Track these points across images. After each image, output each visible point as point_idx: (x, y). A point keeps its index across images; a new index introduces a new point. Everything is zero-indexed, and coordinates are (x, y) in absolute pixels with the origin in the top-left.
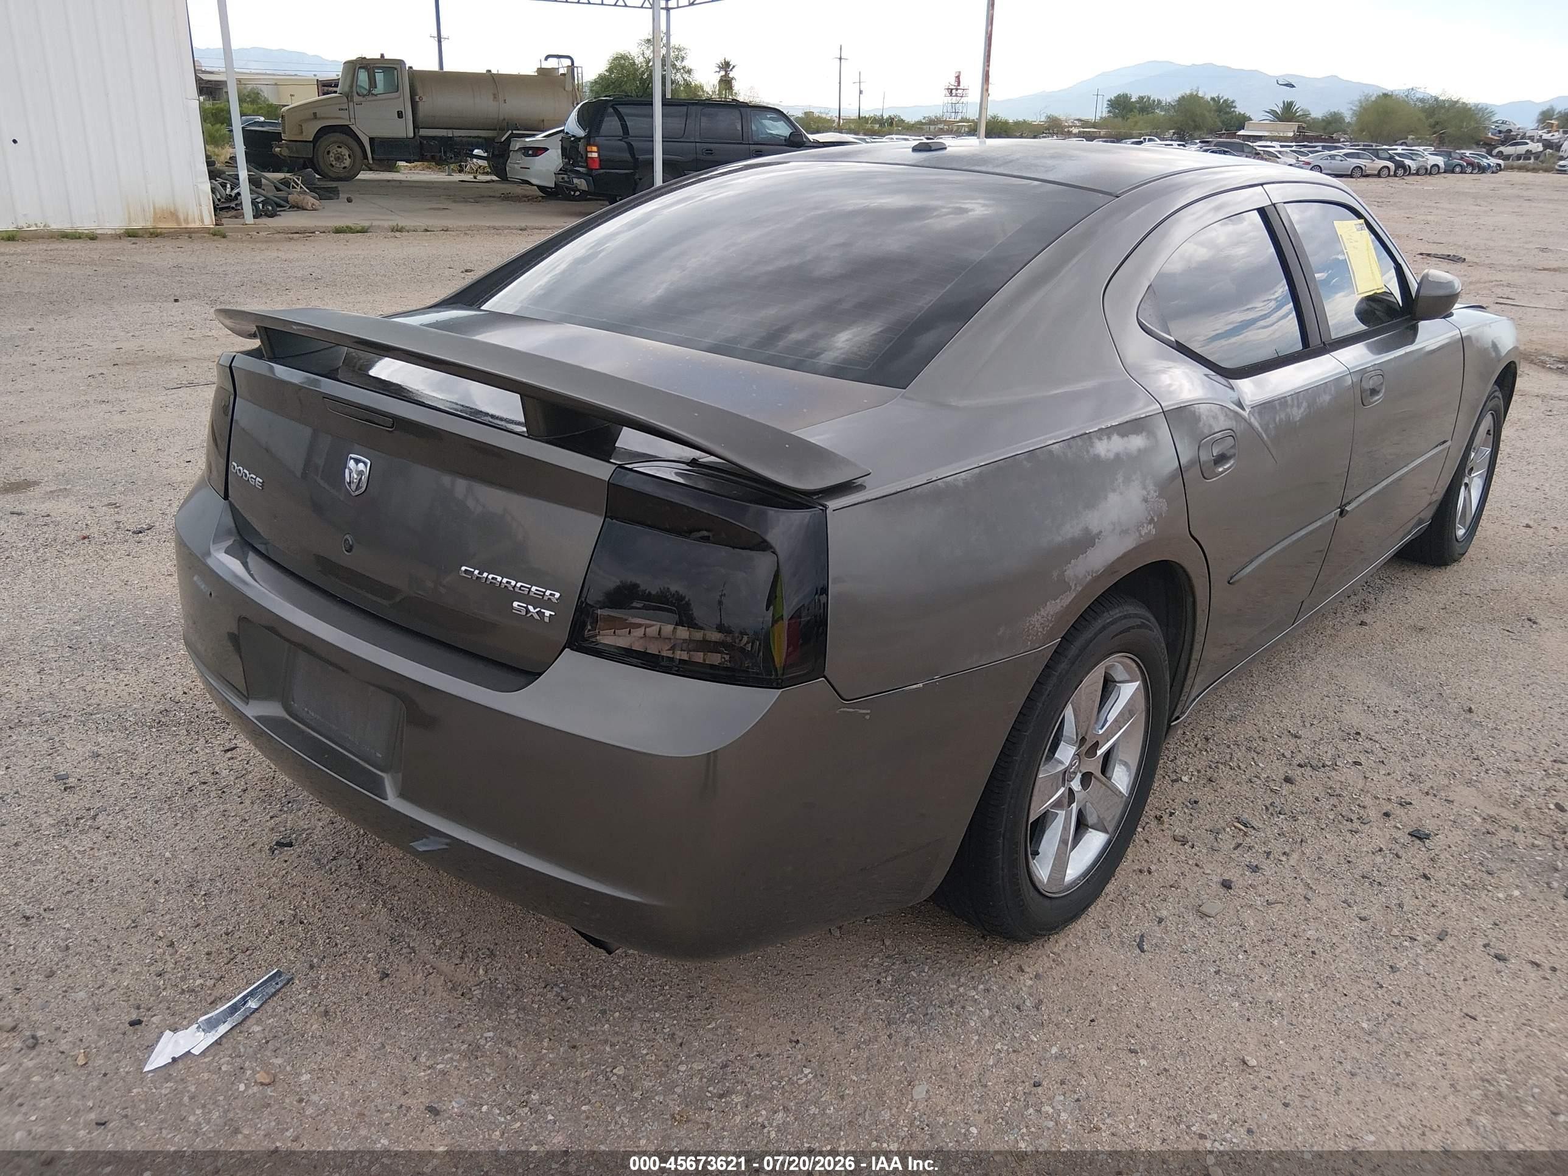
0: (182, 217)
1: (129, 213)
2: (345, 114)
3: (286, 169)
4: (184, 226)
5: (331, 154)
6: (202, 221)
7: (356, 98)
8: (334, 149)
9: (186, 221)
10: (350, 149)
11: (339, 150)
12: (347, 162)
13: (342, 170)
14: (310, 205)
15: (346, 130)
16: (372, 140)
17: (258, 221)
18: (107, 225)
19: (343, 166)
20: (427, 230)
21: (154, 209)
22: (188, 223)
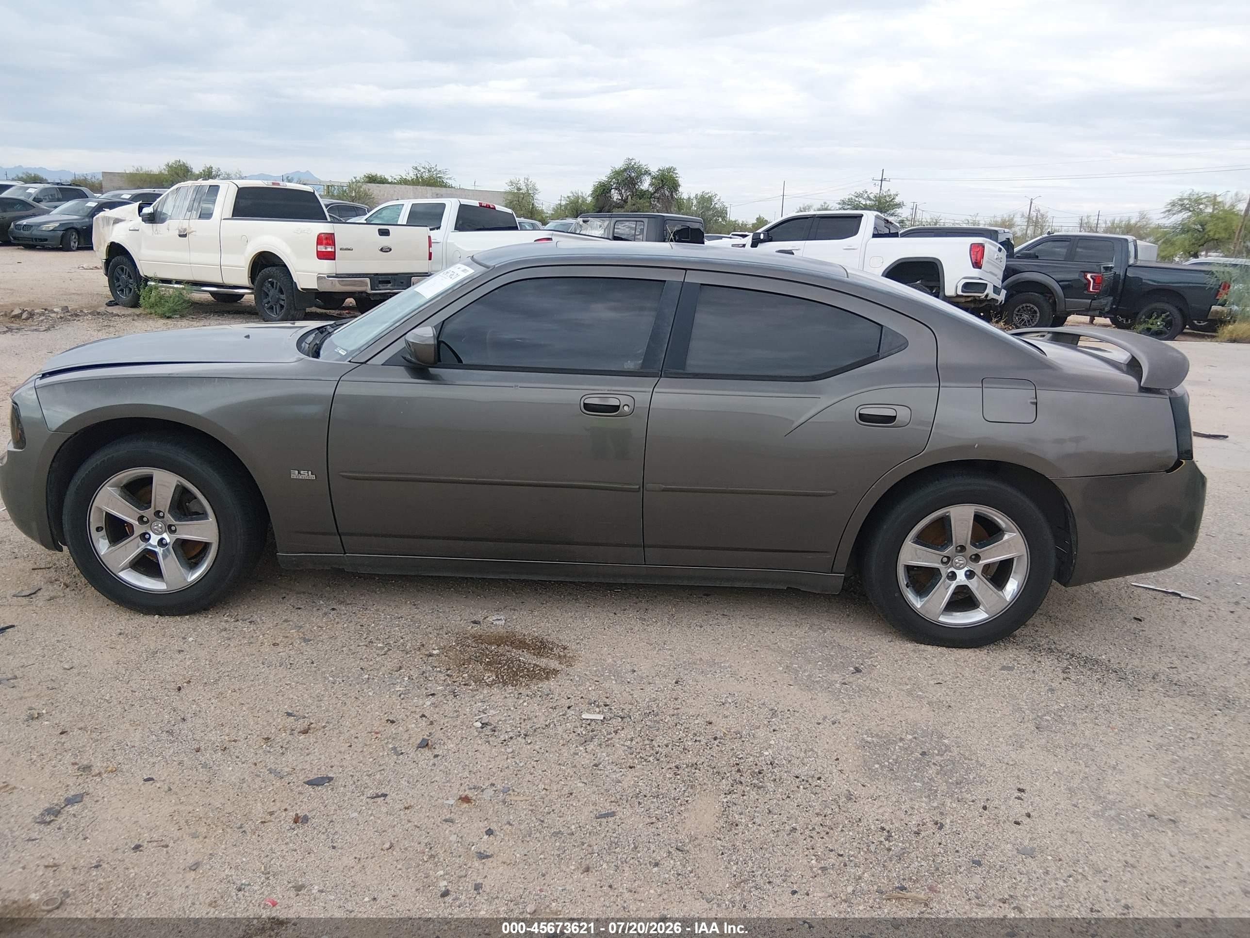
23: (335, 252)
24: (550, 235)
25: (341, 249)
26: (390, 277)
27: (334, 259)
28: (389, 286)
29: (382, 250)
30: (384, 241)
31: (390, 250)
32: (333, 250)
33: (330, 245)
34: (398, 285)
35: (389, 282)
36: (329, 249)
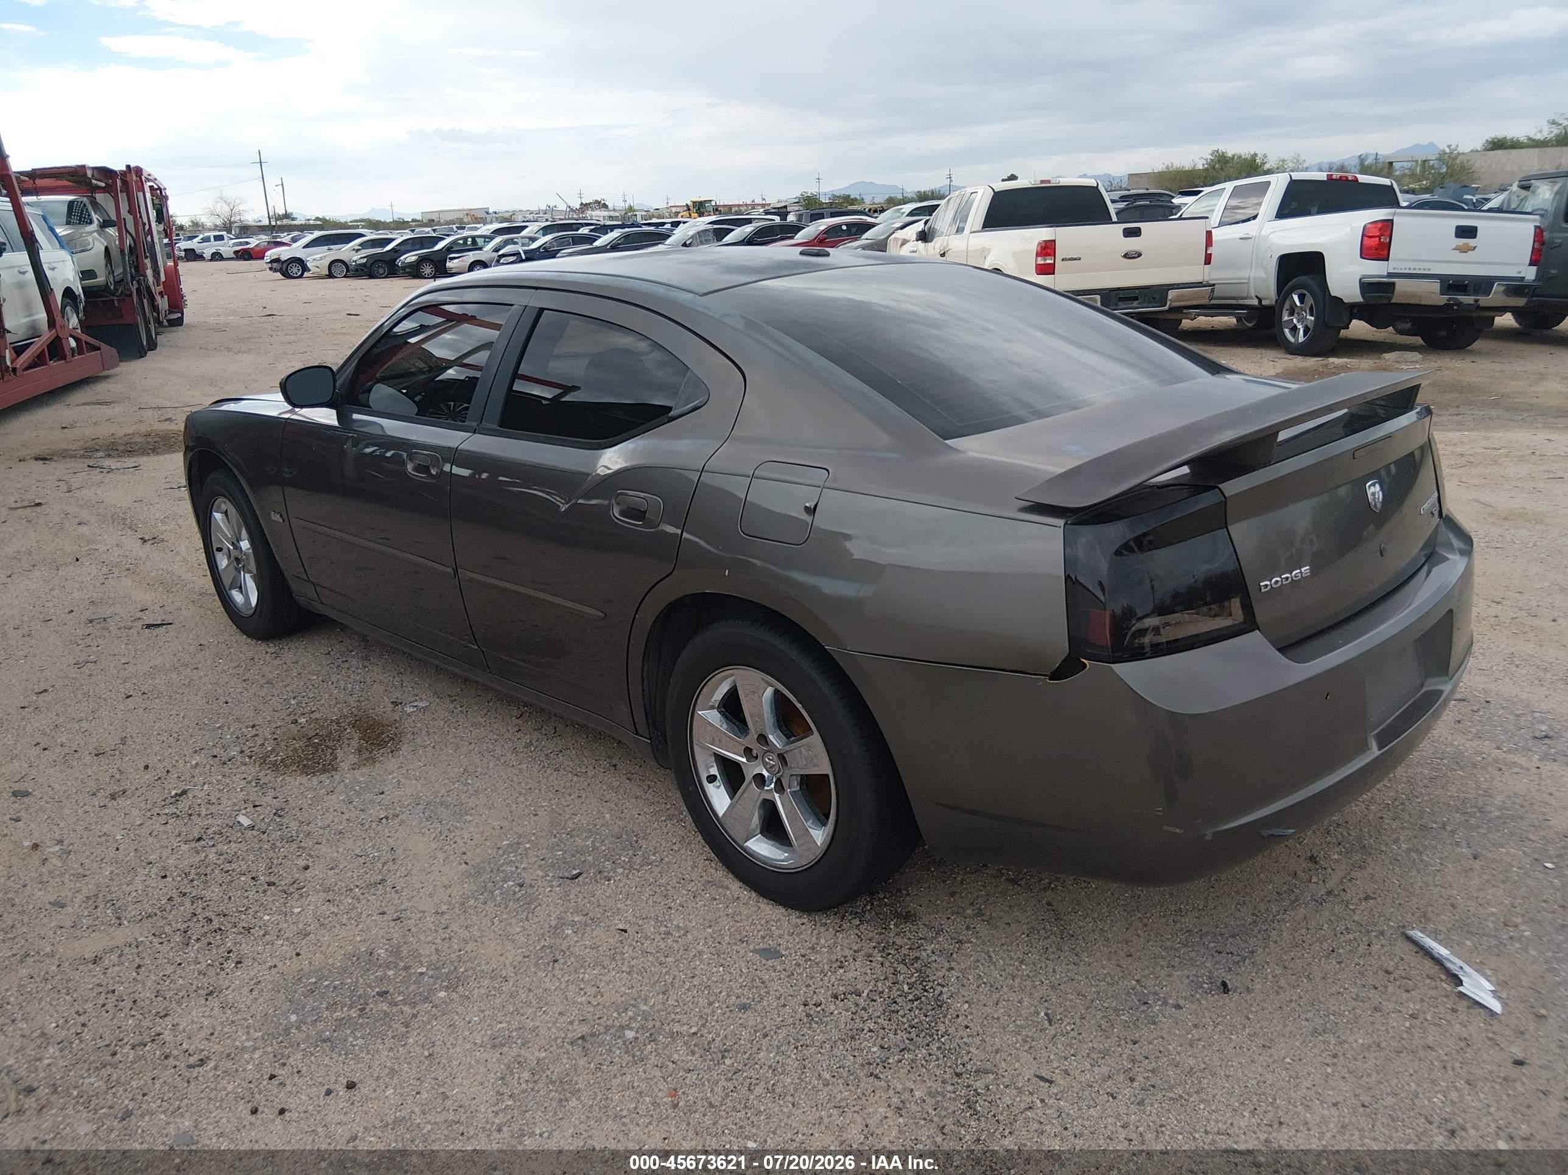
23: (1054, 264)
24: (1388, 214)
25: (1063, 260)
26: (1137, 291)
27: (1054, 274)
28: (1135, 304)
29: (1126, 256)
30: (1133, 244)
31: (1140, 255)
32: (1052, 262)
33: (1050, 255)
34: (1149, 302)
35: (1136, 299)
36: (1049, 261)
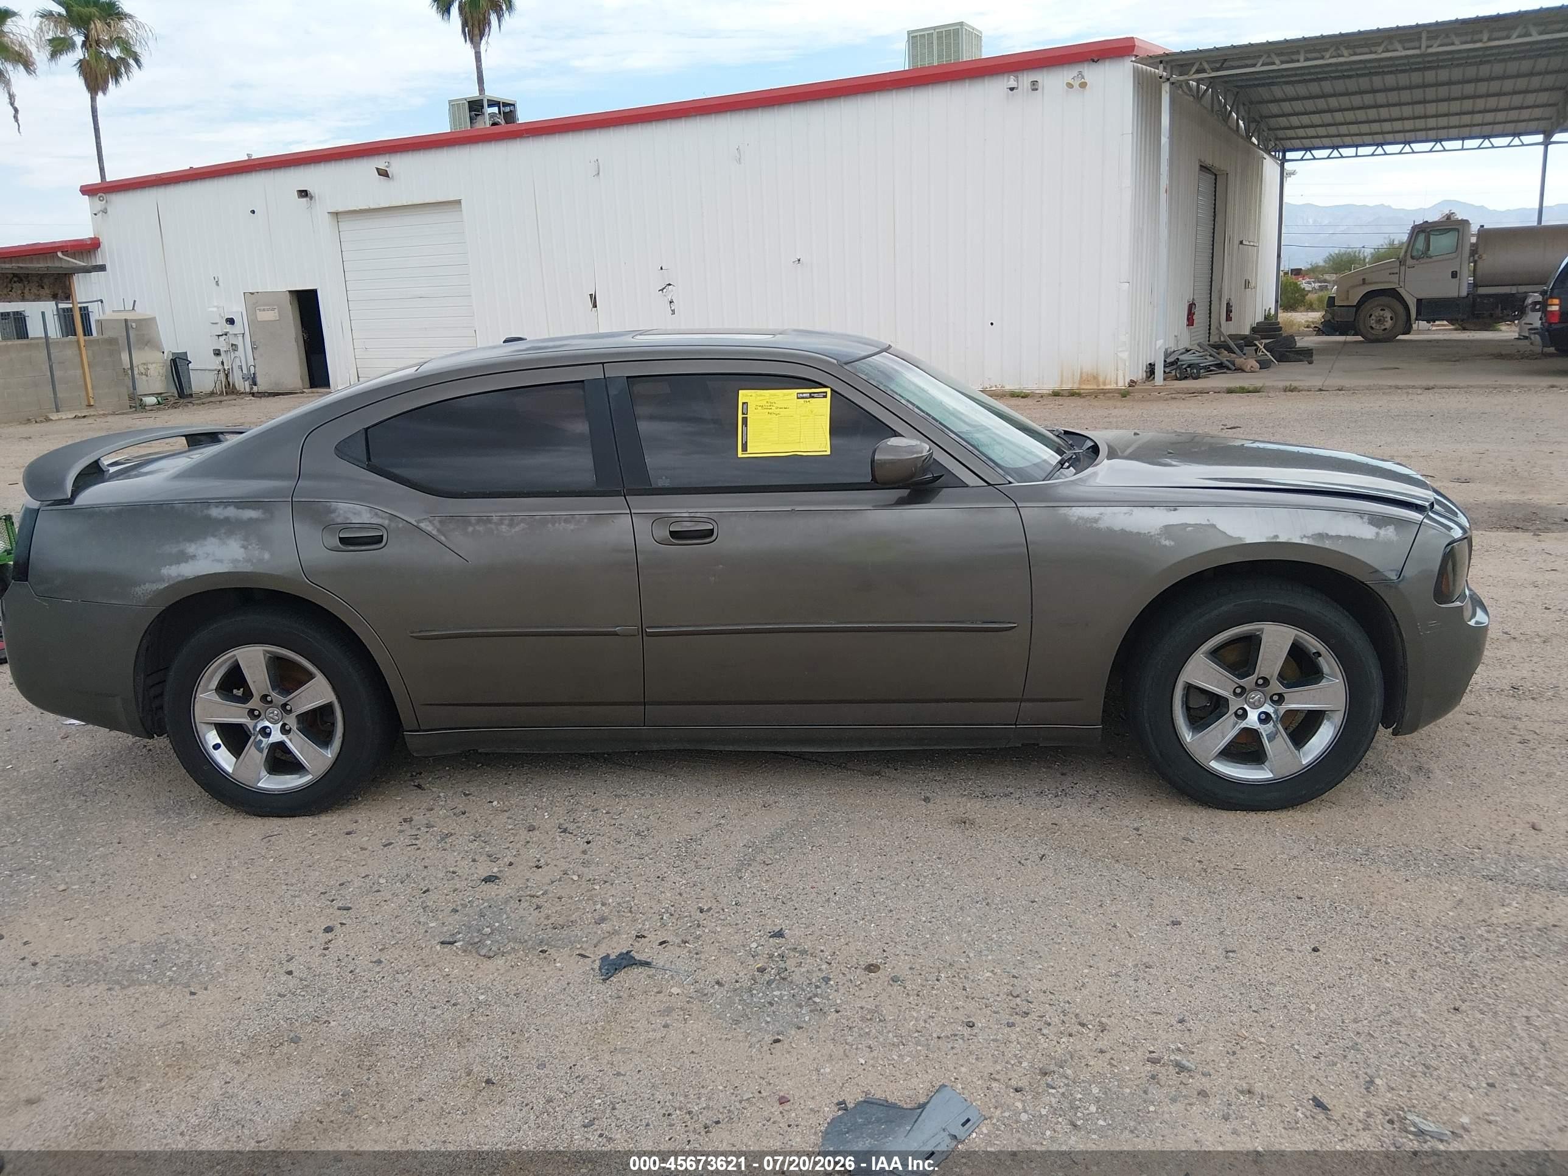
0: (1101, 379)
1: (1062, 376)
2: (1395, 278)
3: (1353, 332)
4: (1102, 387)
5: (1373, 317)
6: (1117, 384)
7: (1410, 262)
8: (1378, 312)
9: (1104, 384)
10: (1393, 310)
11: (1382, 312)
12: (1389, 324)
13: (1381, 332)
14: (1249, 367)
15: (1394, 294)
16: (1419, 301)
17: (1167, 383)
18: (1046, 387)
19: (1383, 327)
20: (1320, 390)
21: (1081, 373)
22: (1105, 385)
